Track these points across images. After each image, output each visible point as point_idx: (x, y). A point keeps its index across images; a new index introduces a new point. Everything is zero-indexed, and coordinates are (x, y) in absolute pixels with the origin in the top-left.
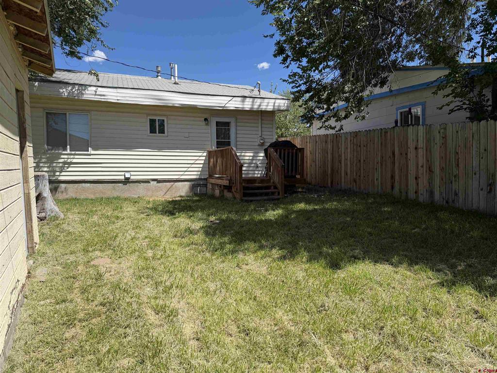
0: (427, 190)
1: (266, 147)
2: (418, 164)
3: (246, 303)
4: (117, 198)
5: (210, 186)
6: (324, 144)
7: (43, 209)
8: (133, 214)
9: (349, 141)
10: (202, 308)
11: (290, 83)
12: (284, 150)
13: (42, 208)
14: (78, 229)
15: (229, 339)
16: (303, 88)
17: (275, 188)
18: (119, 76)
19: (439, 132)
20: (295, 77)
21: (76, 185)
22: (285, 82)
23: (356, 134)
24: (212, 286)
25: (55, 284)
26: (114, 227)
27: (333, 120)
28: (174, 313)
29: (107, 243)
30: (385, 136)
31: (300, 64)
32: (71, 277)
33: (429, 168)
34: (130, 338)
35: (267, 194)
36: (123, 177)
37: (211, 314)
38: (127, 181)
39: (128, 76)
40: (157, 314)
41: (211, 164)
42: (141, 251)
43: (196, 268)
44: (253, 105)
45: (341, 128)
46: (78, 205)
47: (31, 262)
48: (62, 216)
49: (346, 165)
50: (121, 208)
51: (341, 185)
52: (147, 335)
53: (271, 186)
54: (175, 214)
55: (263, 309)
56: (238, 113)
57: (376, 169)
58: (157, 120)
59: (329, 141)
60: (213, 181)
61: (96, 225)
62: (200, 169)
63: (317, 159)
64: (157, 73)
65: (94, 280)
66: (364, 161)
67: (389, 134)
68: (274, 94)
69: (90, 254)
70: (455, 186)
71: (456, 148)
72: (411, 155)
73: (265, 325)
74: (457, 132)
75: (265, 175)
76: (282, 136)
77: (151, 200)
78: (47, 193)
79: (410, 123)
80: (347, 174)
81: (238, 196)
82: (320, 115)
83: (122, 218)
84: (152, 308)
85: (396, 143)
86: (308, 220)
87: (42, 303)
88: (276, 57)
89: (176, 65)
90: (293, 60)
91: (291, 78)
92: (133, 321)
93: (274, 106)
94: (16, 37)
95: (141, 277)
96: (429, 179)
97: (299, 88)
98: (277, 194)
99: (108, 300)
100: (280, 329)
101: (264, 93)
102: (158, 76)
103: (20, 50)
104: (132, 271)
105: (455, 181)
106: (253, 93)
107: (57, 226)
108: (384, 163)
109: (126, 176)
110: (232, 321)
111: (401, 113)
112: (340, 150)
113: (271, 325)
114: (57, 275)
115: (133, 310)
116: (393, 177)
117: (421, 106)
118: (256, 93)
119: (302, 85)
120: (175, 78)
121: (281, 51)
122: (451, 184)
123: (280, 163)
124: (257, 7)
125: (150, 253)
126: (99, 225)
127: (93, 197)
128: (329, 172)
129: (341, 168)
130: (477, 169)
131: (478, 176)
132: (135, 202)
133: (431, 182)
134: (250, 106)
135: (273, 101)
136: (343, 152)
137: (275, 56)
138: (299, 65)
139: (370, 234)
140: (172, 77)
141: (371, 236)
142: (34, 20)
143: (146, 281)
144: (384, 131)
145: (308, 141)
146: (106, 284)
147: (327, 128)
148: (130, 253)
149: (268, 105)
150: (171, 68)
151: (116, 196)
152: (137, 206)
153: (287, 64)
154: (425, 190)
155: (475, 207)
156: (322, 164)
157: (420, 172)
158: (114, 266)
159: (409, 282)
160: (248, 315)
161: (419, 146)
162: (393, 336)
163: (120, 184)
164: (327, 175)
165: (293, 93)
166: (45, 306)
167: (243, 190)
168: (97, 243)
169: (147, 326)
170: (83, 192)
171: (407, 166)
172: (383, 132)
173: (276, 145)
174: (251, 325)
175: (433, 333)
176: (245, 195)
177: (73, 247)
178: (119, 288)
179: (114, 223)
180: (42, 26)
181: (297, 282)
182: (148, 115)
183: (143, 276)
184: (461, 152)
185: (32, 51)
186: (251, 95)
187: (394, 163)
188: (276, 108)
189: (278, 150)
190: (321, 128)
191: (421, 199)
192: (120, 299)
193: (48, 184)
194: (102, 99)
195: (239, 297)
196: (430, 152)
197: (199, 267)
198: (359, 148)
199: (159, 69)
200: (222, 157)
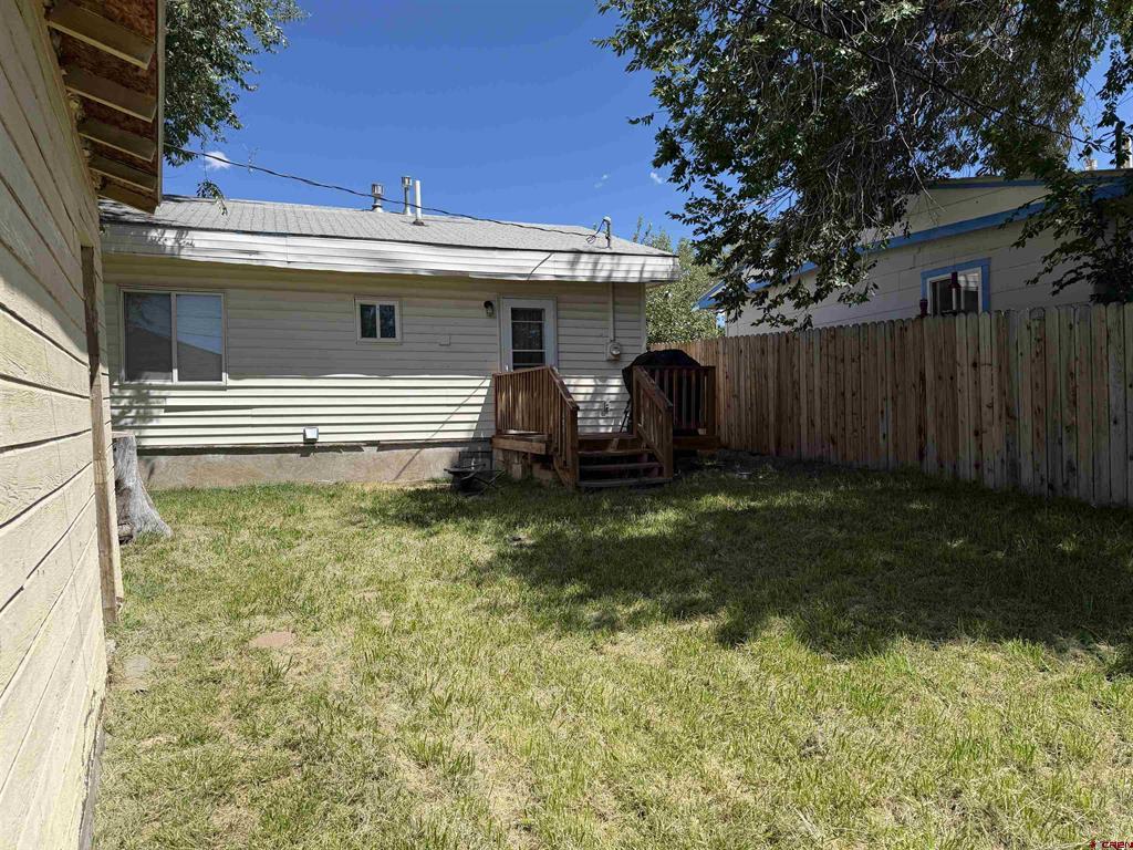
0: (1002, 461)
1: (628, 365)
2: (979, 401)
3: (629, 736)
4: (288, 487)
5: (498, 456)
6: (758, 356)
7: (126, 517)
8: (331, 525)
9: (817, 347)
10: (527, 752)
11: (688, 222)
12: (671, 372)
13: (123, 515)
14: (207, 562)
15: (602, 827)
16: (719, 232)
17: (652, 457)
18: (288, 206)
19: (1029, 328)
20: (701, 209)
21: (194, 458)
22: (676, 220)
23: (833, 333)
24: (543, 698)
25: (173, 696)
26: (291, 555)
27: (788, 304)
28: (463, 766)
29: (280, 596)
30: (902, 337)
31: (712, 178)
32: (208, 680)
33: (1007, 409)
34: (366, 828)
35: (634, 473)
36: (300, 439)
37: (551, 766)
38: (309, 447)
39: (308, 208)
40: (424, 767)
41: (502, 405)
42: (363, 613)
43: (498, 653)
44: (594, 270)
45: (808, 322)
46: (200, 504)
47: (112, 643)
48: (169, 532)
49: (810, 403)
50: (301, 511)
51: (800, 447)
52: (406, 819)
53: (641, 455)
54: (428, 525)
55: (669, 753)
56: (562, 289)
57: (882, 412)
58: (378, 307)
59: (770, 349)
60: (507, 444)
61: (248, 551)
62: (476, 418)
63: (742, 391)
64: (375, 201)
65: (263, 687)
66: (853, 395)
67: (910, 334)
68: (640, 246)
69: (245, 623)
70: (1068, 450)
71: (1068, 364)
72: (964, 380)
73: (683, 792)
74: (1071, 327)
75: (625, 429)
76: (658, 338)
77: (367, 489)
78: (133, 481)
79: (954, 308)
80: (813, 425)
81: (566, 478)
82: (758, 294)
83: (308, 533)
84: (410, 752)
85: (927, 353)
86: (737, 532)
87: (149, 743)
88: (659, 166)
89: (418, 183)
90: (697, 170)
91: (690, 211)
92: (371, 785)
93: (641, 272)
94: (82, 125)
95: (373, 678)
96: (1007, 435)
97: (709, 234)
98: (656, 472)
99: (304, 735)
100: (719, 800)
101: (619, 244)
102: (375, 207)
103: (87, 153)
104: (348, 662)
105: (1070, 438)
106: (595, 244)
107: (161, 554)
108: (900, 399)
109: (309, 436)
110: (602, 782)
111: (934, 285)
112: (796, 369)
113: (696, 792)
114: (175, 675)
115: (366, 758)
116: (921, 431)
117: (980, 269)
118: (600, 243)
119: (716, 226)
120: (414, 212)
121: (669, 151)
122: (1059, 447)
123: (662, 401)
124: (619, 55)
125: (385, 619)
126: (257, 554)
127: (232, 485)
128: (772, 418)
129: (799, 408)
130: (1120, 412)
131: (1121, 426)
132: (332, 496)
133: (1011, 442)
134: (588, 274)
135: (640, 260)
136: (803, 374)
137: (657, 164)
138: (709, 181)
139: (888, 565)
140: (408, 209)
141: (889, 570)
142: (128, 87)
143: (386, 685)
144: (898, 326)
145: (721, 350)
146: (292, 695)
147: (773, 321)
148: (339, 620)
149: (628, 269)
150: (406, 189)
151: (284, 481)
152: (336, 505)
153: (685, 181)
154: (998, 459)
155: (1116, 498)
156: (754, 401)
157: (987, 417)
158: (304, 650)
159: (998, 679)
160: (637, 768)
161: (982, 359)
162: (988, 812)
163: (293, 455)
164: (767, 427)
165: (697, 245)
166: (156, 750)
167: (580, 464)
168: (258, 596)
169: (405, 798)
170: (208, 473)
171: (955, 405)
172: (898, 329)
173: (649, 361)
174: (649, 792)
175: (1078, 805)
176: (584, 476)
177: (202, 607)
178: (327, 704)
179: (290, 546)
180: (146, 99)
181: (742, 685)
182: (357, 295)
183: (378, 675)
184: (1081, 372)
185: (113, 155)
186: (591, 247)
187: (922, 398)
188: (646, 275)
189: (657, 372)
190: (760, 322)
191: (989, 481)
192: (332, 733)
193: (135, 458)
194: (254, 261)
195: (611, 724)
196: (1008, 371)
197: (505, 650)
198: (840, 366)
199: (379, 191)
200: (528, 388)
